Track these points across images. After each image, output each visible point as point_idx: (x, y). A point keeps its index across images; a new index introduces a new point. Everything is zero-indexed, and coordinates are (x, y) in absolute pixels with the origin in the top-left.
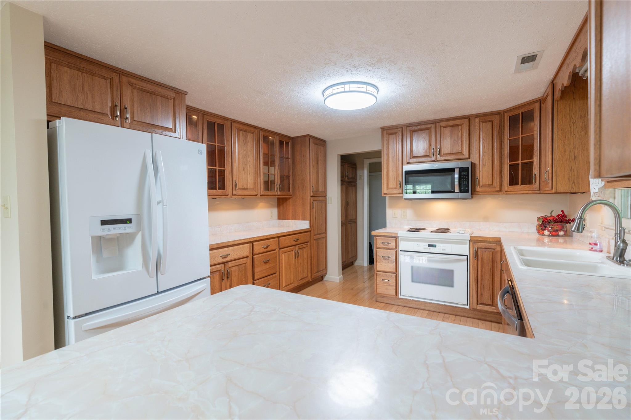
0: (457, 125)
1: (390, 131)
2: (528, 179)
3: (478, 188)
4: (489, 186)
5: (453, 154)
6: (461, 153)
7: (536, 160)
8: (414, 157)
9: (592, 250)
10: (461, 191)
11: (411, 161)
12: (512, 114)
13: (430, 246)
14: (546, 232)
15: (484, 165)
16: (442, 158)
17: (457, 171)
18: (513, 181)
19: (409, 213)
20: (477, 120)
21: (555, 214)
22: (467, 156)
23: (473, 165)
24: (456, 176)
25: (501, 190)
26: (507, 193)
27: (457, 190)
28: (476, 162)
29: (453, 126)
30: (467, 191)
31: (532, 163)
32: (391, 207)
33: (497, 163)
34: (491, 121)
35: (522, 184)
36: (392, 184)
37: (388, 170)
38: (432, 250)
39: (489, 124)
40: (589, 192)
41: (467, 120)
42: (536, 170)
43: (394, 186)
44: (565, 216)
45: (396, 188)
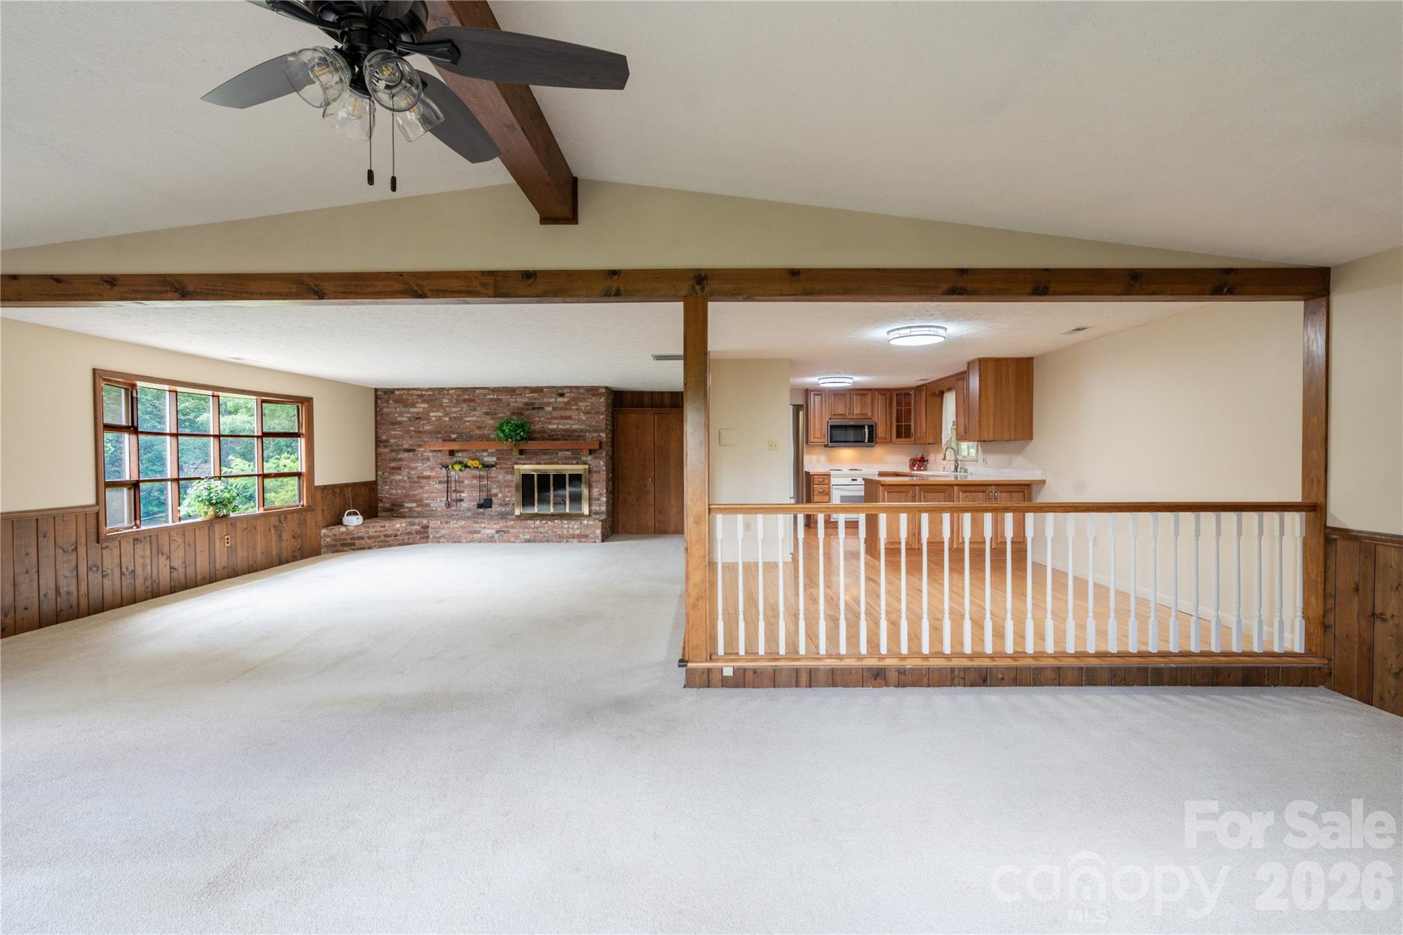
0: (864, 395)
1: (816, 393)
2: (908, 435)
3: (878, 440)
4: (885, 438)
5: (862, 414)
6: (867, 415)
7: (912, 424)
8: (834, 415)
9: (944, 471)
10: (868, 442)
11: (833, 417)
12: (897, 392)
13: (853, 480)
14: (915, 468)
15: (881, 424)
16: (854, 417)
17: (866, 427)
18: (899, 436)
19: (823, 458)
20: (877, 392)
21: (919, 457)
22: (870, 417)
23: (876, 424)
24: (867, 430)
25: (890, 442)
26: (894, 443)
27: (866, 441)
28: (877, 421)
29: (861, 395)
30: (873, 442)
31: (910, 425)
32: (807, 454)
33: (889, 423)
34: (885, 395)
35: (905, 437)
36: (818, 435)
37: (814, 423)
38: (855, 483)
39: (884, 397)
40: (941, 443)
41: (870, 392)
42: (913, 430)
43: (819, 436)
44: (923, 458)
45: (821, 438)
